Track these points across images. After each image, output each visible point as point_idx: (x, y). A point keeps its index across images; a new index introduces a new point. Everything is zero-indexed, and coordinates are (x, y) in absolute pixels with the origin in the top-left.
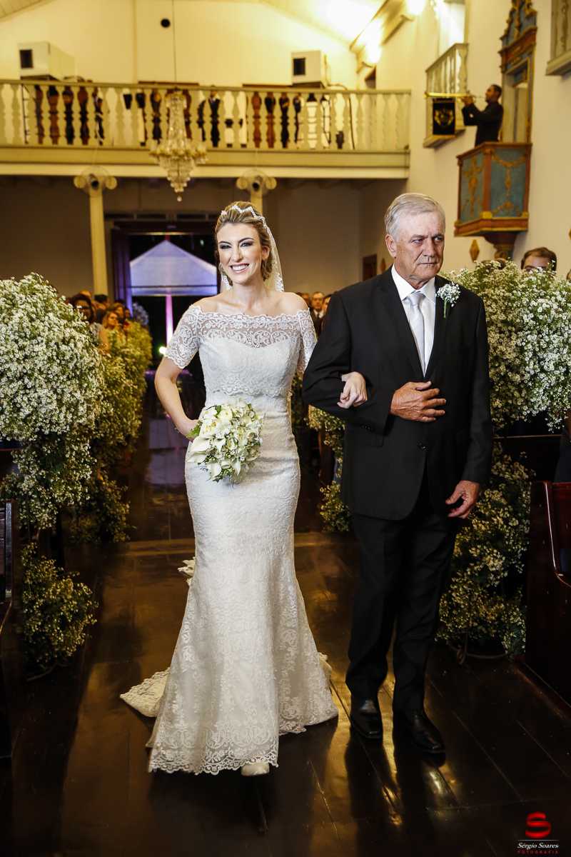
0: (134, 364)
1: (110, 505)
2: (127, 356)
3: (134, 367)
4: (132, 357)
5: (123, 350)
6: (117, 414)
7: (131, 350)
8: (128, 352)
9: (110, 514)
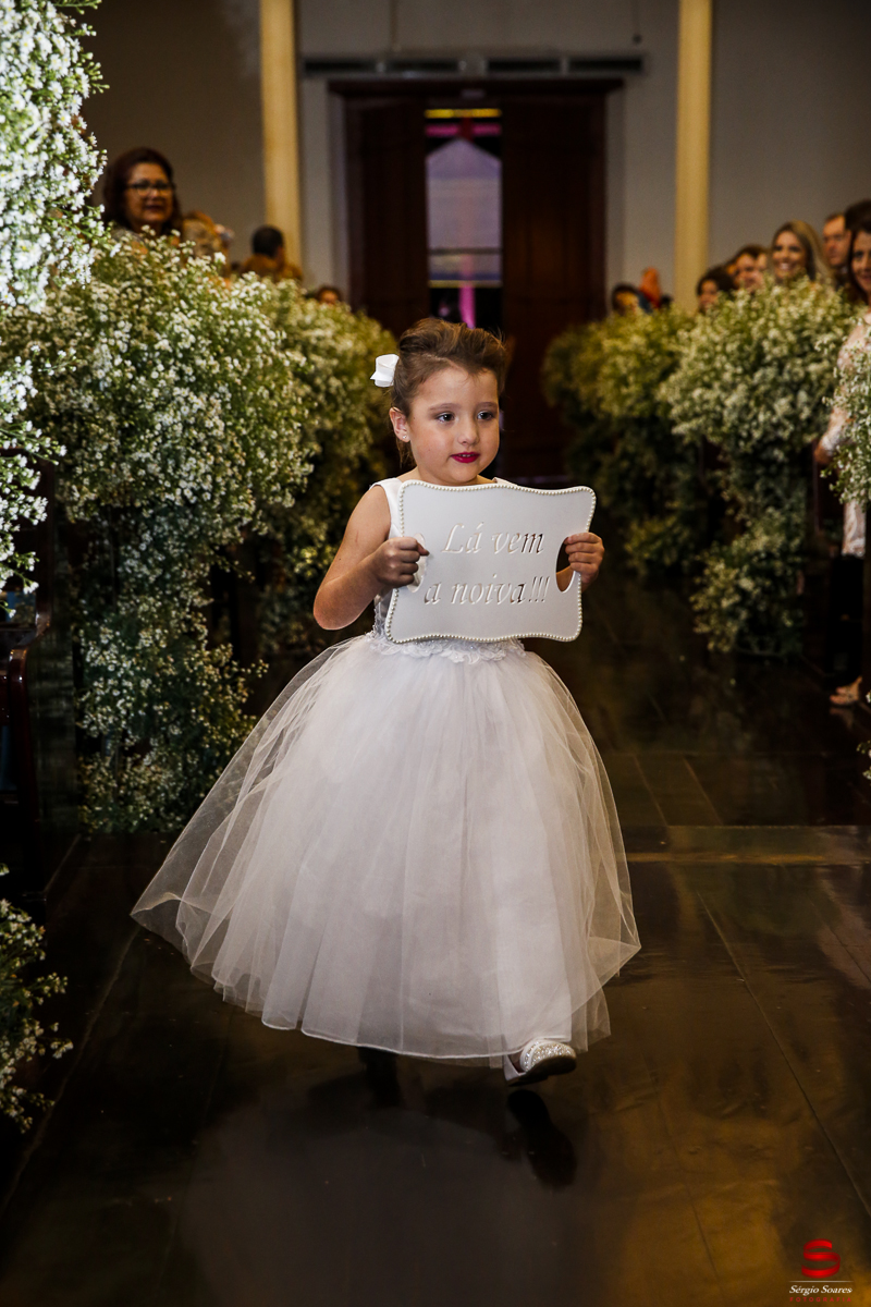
0: (338, 374)
1: (213, 719)
2: (316, 350)
3: (335, 382)
4: (330, 353)
5: (306, 333)
6: (238, 433)
7: (329, 333)
8: (319, 339)
9: (212, 743)
